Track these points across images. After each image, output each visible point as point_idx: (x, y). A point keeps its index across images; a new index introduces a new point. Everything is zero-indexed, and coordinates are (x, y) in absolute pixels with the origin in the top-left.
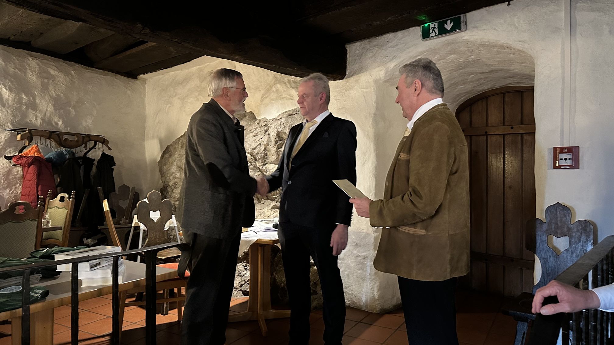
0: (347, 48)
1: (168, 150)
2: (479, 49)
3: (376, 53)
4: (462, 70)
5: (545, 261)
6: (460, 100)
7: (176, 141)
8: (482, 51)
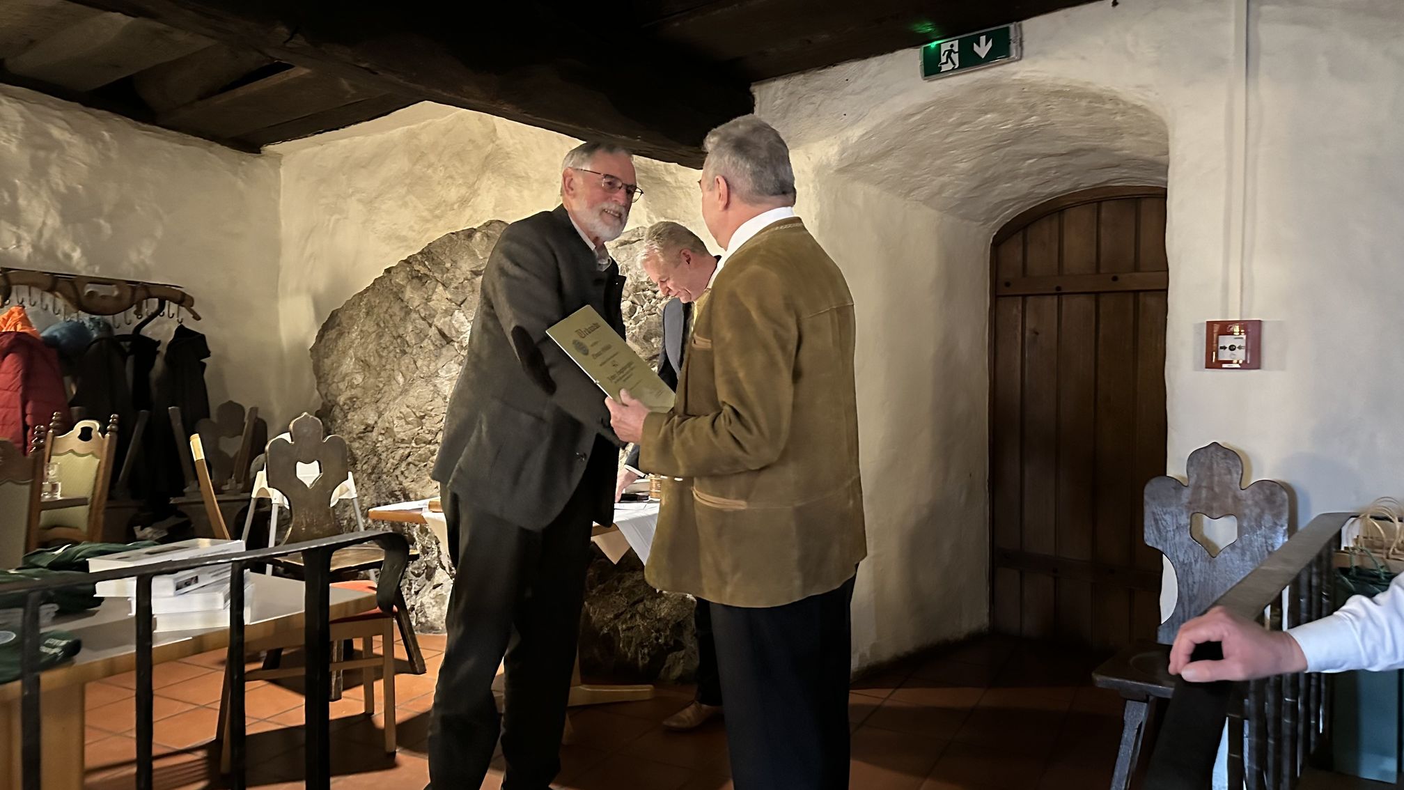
0: (755, 94)
1: (335, 322)
2: (1048, 101)
3: (819, 105)
4: (1008, 149)
5: (1186, 569)
6: (1001, 216)
7: (353, 301)
8: (1055, 105)
